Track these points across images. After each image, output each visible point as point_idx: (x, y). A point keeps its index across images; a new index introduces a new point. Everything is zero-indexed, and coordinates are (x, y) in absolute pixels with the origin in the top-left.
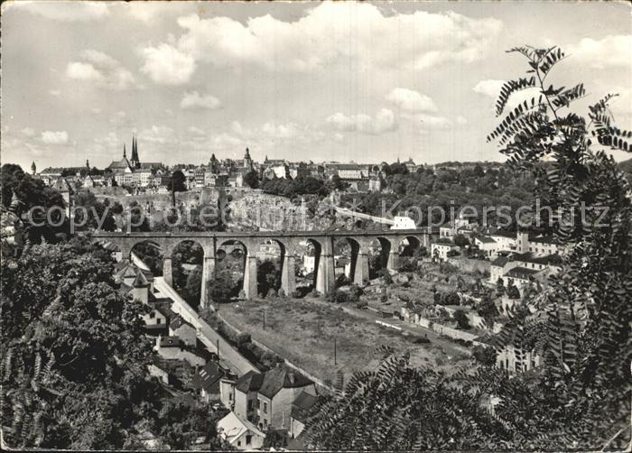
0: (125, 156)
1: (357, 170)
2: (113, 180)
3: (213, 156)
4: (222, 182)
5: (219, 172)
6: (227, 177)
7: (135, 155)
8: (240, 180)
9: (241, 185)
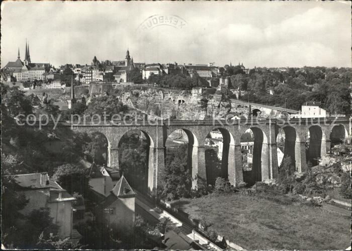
0: (19, 57)
1: (208, 70)
2: (12, 77)
3: (95, 57)
4: (110, 78)
5: (105, 70)
6: (112, 74)
7: (28, 57)
8: (124, 76)
9: (125, 81)
